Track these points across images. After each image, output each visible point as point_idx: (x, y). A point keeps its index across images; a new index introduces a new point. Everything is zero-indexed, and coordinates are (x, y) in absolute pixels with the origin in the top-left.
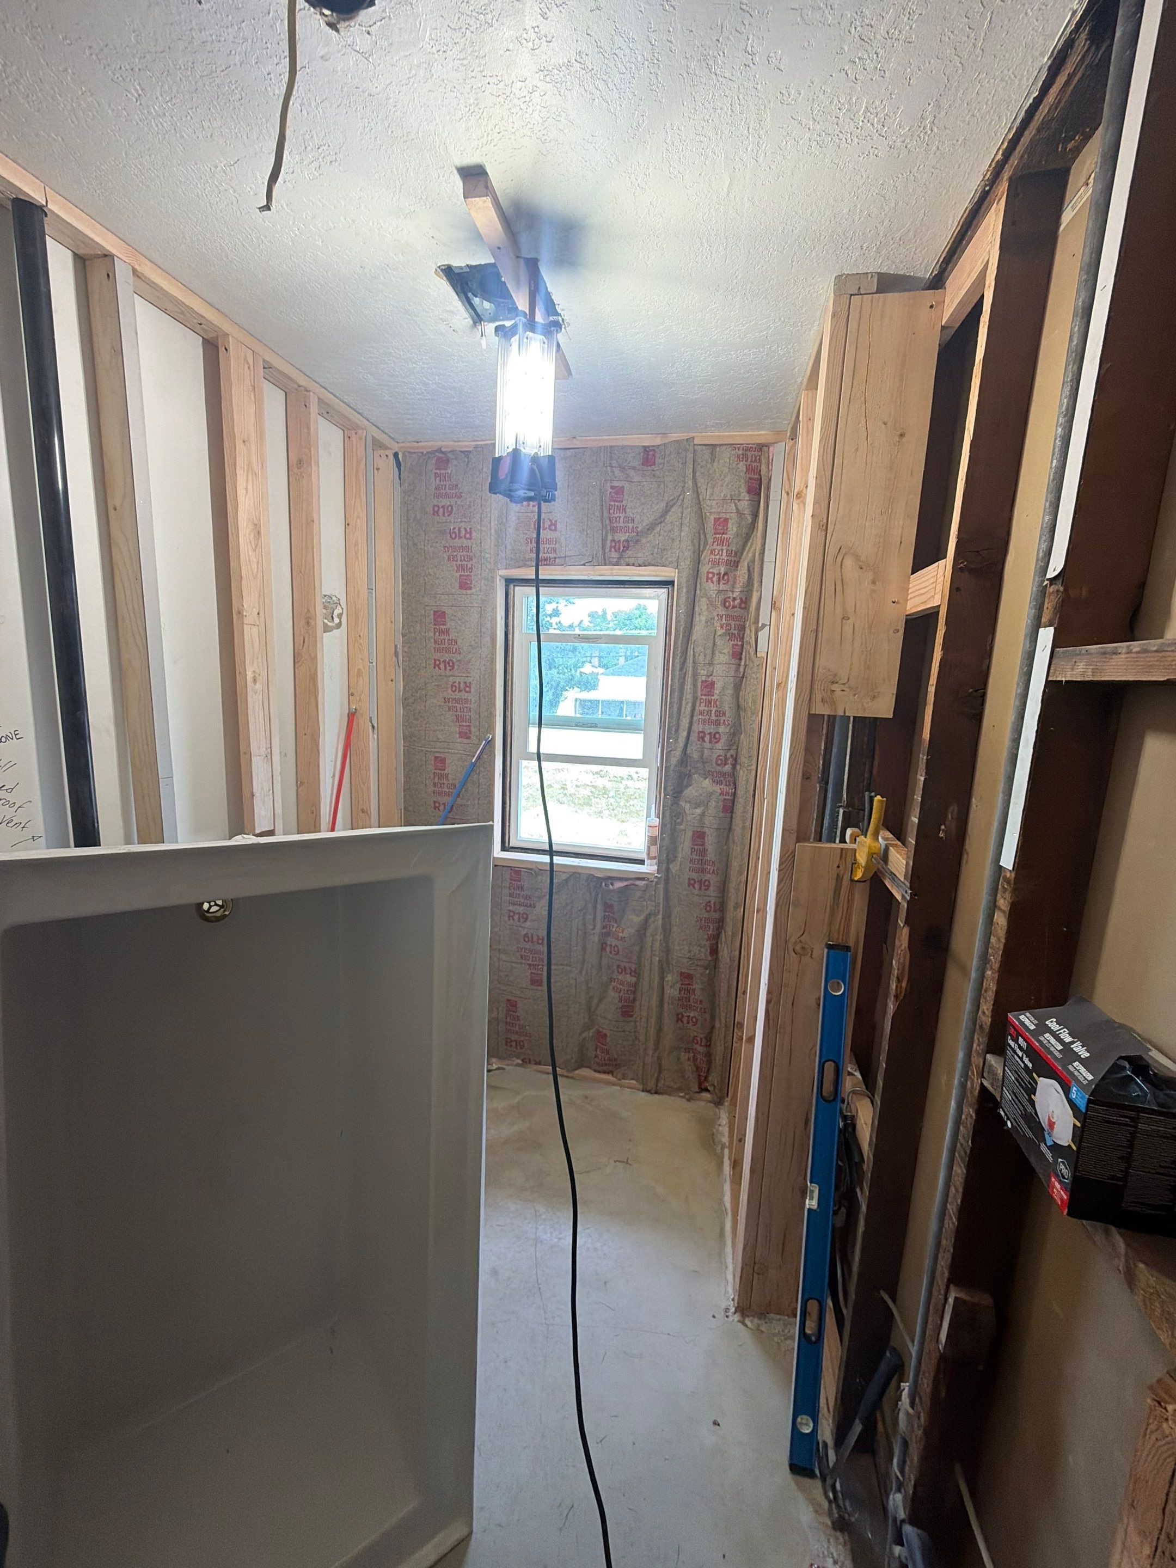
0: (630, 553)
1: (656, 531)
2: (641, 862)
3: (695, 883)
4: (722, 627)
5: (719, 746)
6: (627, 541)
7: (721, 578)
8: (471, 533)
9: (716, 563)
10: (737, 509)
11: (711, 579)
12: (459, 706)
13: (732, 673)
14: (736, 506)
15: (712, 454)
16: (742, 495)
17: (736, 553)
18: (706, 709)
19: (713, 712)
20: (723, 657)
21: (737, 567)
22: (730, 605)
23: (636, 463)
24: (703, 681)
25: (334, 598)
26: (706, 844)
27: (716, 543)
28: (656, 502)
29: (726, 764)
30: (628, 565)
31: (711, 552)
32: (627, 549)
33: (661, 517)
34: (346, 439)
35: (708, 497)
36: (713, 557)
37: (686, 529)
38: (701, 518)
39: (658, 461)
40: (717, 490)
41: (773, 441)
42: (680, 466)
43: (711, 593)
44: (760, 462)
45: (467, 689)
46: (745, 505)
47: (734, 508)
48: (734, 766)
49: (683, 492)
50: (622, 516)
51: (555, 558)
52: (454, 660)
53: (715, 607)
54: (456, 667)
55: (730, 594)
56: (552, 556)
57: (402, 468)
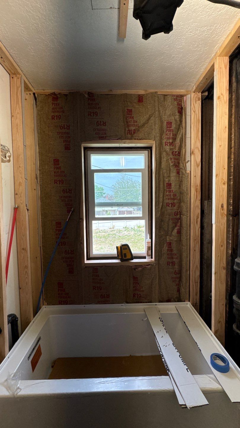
0: (135, 135)
1: (145, 126)
2: (145, 258)
3: (170, 263)
4: (172, 162)
5: (175, 208)
6: (135, 130)
7: (171, 144)
8: (69, 127)
9: (168, 138)
10: (175, 118)
11: (167, 144)
12: (66, 199)
13: (178, 179)
14: (174, 117)
15: (164, 98)
16: (176, 114)
17: (175, 135)
18: (169, 194)
19: (172, 195)
20: (173, 174)
21: (175, 140)
22: (174, 154)
23: (136, 101)
24: (167, 183)
25: (6, 148)
26: (172, 247)
27: (168, 131)
28: (145, 115)
29: (178, 215)
30: (135, 139)
31: (166, 135)
32: (135, 133)
33: (147, 121)
34: (11, 78)
35: (163, 115)
36: (167, 136)
37: (157, 125)
38: (162, 122)
39: (144, 100)
40: (167, 111)
41: (186, 94)
42: (153, 102)
43: (168, 149)
44: (181, 102)
45: (70, 192)
46: (177, 117)
47: (174, 118)
48: (180, 215)
49: (155, 112)
50: (132, 120)
51: (106, 137)
52: (63, 180)
53: (169, 155)
54: (64, 183)
55: (174, 150)
56: (105, 136)
57: (37, 101)
